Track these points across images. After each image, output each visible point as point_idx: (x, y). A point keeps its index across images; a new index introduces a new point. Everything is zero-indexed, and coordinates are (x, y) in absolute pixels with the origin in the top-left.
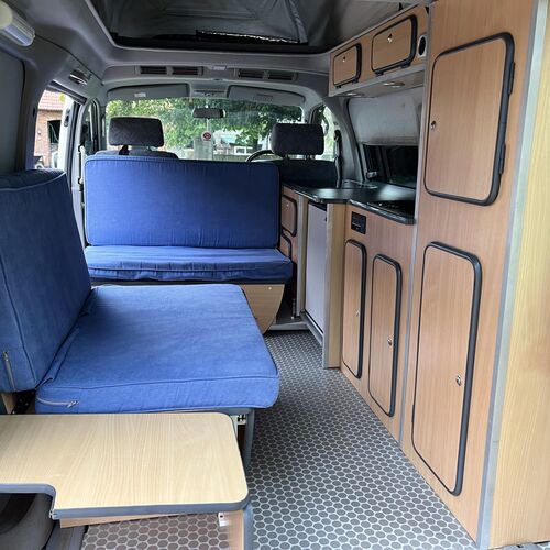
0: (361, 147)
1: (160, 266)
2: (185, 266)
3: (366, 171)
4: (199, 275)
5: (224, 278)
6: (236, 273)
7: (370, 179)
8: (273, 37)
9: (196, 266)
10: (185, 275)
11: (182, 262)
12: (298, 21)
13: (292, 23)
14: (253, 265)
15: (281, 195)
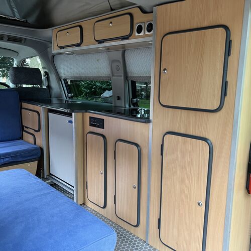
0: (62, 80)
3: (67, 93)
6: (7, 159)
7: (70, 98)
8: (11, 17)
12: (15, 10)
13: (10, 11)
14: (17, 152)
15: (21, 108)
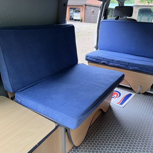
1: (109, 60)
2: (118, 61)
4: (122, 65)
5: (131, 68)
9: (122, 62)
10: (116, 64)
11: (117, 60)
